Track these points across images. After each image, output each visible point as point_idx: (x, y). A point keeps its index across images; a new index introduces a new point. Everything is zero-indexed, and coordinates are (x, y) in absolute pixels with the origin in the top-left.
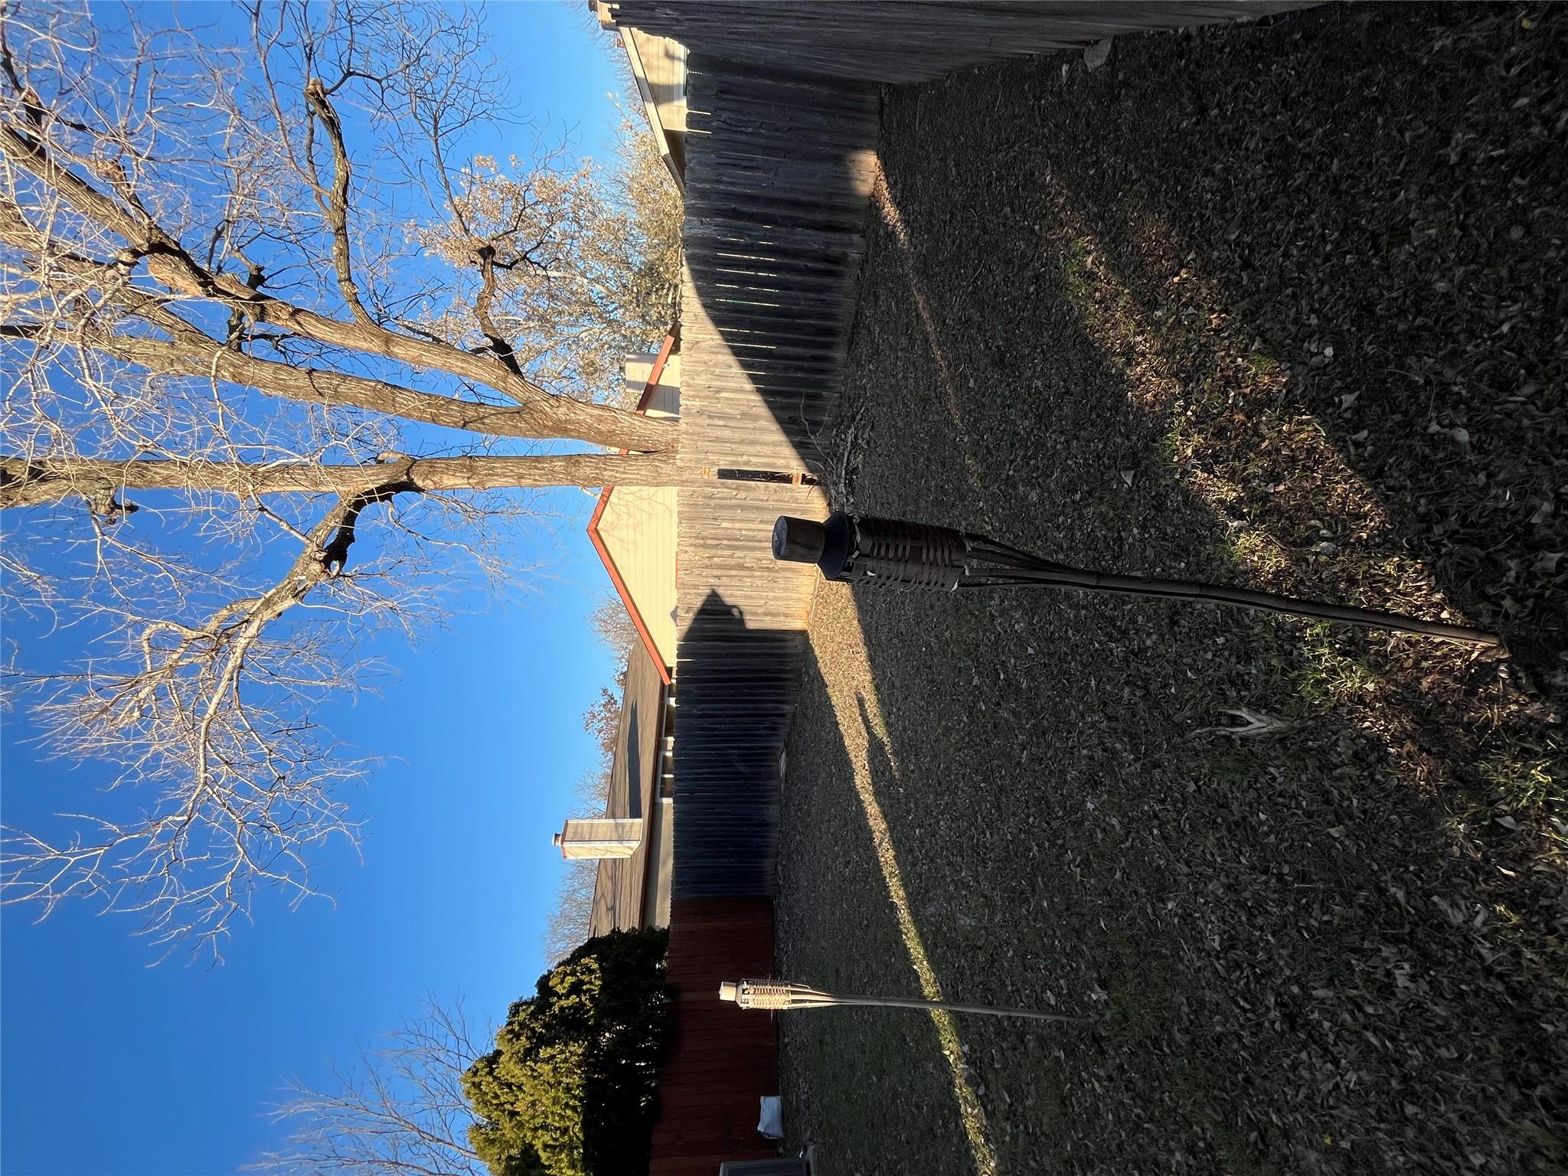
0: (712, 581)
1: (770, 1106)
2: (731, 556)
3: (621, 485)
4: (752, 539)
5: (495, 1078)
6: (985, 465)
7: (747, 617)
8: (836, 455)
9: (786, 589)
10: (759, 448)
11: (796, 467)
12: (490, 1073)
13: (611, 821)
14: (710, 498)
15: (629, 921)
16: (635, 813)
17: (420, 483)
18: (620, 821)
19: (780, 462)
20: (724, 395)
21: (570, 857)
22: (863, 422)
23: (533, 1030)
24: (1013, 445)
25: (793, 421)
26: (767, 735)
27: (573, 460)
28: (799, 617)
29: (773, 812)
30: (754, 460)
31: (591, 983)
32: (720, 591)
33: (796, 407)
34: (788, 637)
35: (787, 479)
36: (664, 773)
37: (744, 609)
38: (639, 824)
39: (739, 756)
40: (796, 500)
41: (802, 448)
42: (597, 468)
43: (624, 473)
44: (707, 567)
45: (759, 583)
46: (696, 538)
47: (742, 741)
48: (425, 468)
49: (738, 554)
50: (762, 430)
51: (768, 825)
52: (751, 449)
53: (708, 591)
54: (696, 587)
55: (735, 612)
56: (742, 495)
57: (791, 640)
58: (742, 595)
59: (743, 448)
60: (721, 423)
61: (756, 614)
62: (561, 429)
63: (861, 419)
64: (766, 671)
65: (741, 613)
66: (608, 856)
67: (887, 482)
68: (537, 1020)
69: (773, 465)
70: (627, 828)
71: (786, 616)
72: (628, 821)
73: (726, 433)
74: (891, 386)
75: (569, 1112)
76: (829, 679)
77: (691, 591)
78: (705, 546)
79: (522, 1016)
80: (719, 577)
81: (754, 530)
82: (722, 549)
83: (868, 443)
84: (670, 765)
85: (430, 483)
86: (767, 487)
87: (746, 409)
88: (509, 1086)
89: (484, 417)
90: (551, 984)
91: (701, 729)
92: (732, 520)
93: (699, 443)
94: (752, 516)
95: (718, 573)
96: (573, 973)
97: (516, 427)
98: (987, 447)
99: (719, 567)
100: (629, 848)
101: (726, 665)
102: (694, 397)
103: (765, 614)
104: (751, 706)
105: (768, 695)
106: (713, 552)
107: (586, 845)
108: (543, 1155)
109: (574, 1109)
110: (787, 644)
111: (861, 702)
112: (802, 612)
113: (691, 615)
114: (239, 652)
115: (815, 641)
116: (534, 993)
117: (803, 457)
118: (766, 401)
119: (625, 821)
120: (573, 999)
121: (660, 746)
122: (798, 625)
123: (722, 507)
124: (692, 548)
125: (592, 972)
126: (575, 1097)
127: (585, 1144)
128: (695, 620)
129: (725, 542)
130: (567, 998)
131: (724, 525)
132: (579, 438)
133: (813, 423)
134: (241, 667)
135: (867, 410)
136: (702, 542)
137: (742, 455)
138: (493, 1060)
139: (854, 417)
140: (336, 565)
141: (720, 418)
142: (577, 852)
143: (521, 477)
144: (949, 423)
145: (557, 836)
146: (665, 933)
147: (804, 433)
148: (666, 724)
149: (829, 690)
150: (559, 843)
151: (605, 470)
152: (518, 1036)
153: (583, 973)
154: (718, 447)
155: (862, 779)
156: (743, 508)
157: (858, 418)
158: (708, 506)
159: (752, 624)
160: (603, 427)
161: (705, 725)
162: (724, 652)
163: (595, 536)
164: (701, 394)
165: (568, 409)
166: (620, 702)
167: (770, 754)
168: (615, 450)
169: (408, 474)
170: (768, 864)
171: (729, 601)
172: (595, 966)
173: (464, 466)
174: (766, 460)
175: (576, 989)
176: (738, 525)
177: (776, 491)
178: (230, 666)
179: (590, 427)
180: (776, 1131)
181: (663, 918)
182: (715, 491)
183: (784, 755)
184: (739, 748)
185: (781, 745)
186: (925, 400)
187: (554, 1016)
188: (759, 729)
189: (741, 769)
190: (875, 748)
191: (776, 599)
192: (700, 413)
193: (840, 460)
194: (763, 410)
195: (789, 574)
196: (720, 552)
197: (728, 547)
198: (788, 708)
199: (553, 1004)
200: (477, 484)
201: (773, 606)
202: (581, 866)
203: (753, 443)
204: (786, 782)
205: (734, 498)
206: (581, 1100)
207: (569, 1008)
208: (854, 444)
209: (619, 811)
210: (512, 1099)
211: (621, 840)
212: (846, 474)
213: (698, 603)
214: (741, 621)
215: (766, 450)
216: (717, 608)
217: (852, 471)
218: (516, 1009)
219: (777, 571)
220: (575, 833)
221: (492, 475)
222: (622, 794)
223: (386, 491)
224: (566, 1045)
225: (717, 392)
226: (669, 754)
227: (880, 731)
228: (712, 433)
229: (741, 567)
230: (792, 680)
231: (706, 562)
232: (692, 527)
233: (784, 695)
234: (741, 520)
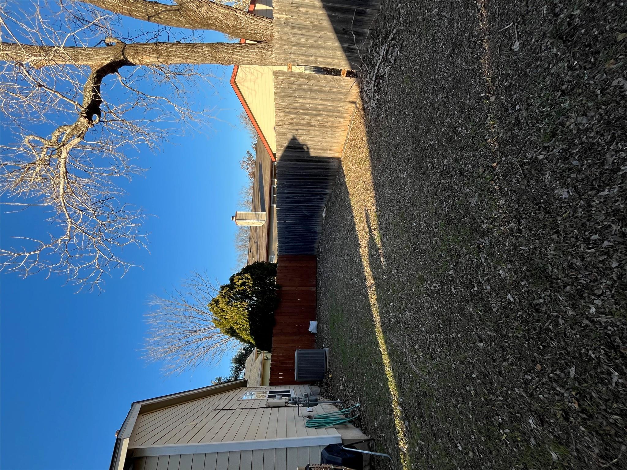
0: (293, 131)
1: (313, 326)
2: (304, 119)
3: (243, 64)
4: (316, 110)
5: (218, 308)
6: (509, 134)
7: (311, 151)
8: (370, 63)
9: (332, 137)
10: (322, 51)
11: (345, 66)
12: (217, 306)
13: (254, 213)
14: (292, 84)
15: (262, 258)
16: (263, 210)
17: (131, 60)
18: (257, 213)
19: (335, 61)
20: (301, 9)
21: (239, 225)
22: (394, 42)
23: (229, 296)
25: (345, 32)
26: (318, 202)
27: (215, 46)
28: (337, 151)
29: (319, 229)
30: (319, 60)
31: (248, 282)
32: (298, 137)
33: (347, 21)
34: (331, 160)
35: (337, 72)
36: (274, 194)
37: (309, 146)
38: (265, 214)
39: (305, 209)
40: (341, 87)
41: (348, 51)
42: (228, 53)
43: (244, 57)
44: (291, 124)
45: (318, 133)
46: (285, 108)
47: (308, 203)
48: (132, 51)
49: (308, 117)
50: (325, 38)
51: (317, 233)
52: (317, 52)
53: (291, 137)
54: (285, 134)
55: (305, 147)
56: (311, 83)
57: (332, 162)
58: (309, 140)
59: (313, 51)
60: (299, 32)
61: (316, 149)
62: (205, 23)
63: (392, 39)
64: (320, 176)
65: (308, 148)
66: (253, 225)
67: (406, 97)
68: (230, 292)
69: (330, 64)
70: (260, 216)
71: (331, 150)
72: (260, 213)
73: (303, 40)
74: (424, 19)
75: (244, 321)
76: (351, 191)
77: (283, 137)
78: (289, 113)
79: (225, 291)
80: (297, 130)
81: (317, 104)
82: (299, 115)
83: (395, 60)
84: (276, 200)
85: (137, 61)
86: (326, 78)
87: (315, 22)
88: (224, 311)
89: (159, 13)
90: (234, 281)
92: (305, 98)
93: (286, 47)
94: (315, 96)
95: (297, 127)
96: (242, 279)
97: (179, 21)
98: (517, 119)
99: (297, 124)
100: (262, 222)
101: (300, 172)
102: (283, 11)
103: (320, 149)
104: (311, 190)
105: (320, 185)
106: (294, 116)
107: (244, 221)
108: (237, 331)
109: (246, 321)
110: (330, 164)
111: (367, 217)
112: (339, 149)
113: (283, 149)
114: (62, 165)
115: (345, 166)
116: (229, 282)
117: (349, 59)
118: (330, 16)
119: (259, 213)
120: (243, 288)
121: (272, 183)
122: (336, 155)
123: (299, 90)
124: (282, 114)
125: (249, 279)
126: (246, 317)
127: (250, 330)
128: (285, 151)
129: (301, 111)
130: (241, 287)
131: (300, 101)
132: (217, 30)
133: (358, 34)
135: (398, 31)
136: (288, 110)
137: (312, 56)
138: (217, 302)
139: (387, 35)
140: (96, 117)
141: (299, 28)
142: (240, 223)
143: (187, 58)
144: (477, 75)
145: (233, 217)
146: (275, 265)
147: (351, 41)
149: (350, 197)
150: (234, 220)
151: (233, 54)
152: (224, 297)
153: (245, 279)
154: (297, 50)
155: (364, 251)
156: (311, 91)
157: (391, 36)
158: (291, 89)
159: (313, 153)
160: (230, 23)
162: (299, 167)
163: (234, 86)
164: (287, 9)
165: (207, 8)
167: (319, 208)
168: (237, 40)
169: (123, 54)
170: (316, 245)
171: (302, 142)
172: (250, 277)
173: (153, 50)
174: (326, 60)
175: (243, 284)
176: (308, 101)
177: (331, 81)
179: (222, 23)
180: (315, 331)
181: (275, 261)
182: (295, 79)
183: (325, 210)
184: (305, 206)
185: (324, 205)
186: (456, 45)
187: (236, 291)
188: (314, 199)
189: (306, 213)
190: (372, 246)
191: (326, 142)
192: (286, 24)
193: (373, 67)
194: (326, 23)
195: (333, 130)
196: (298, 117)
197: (303, 114)
198: (328, 191)
199: (235, 288)
200: (163, 61)
201: (324, 145)
202: (242, 228)
203: (319, 47)
204: (325, 220)
205: (306, 84)
206: (248, 318)
207: (242, 290)
208: (385, 58)
209: (257, 207)
210: (225, 315)
211: (258, 220)
212: (376, 79)
213: (286, 143)
214: (308, 153)
215: (327, 53)
216: (296, 146)
217: (380, 77)
218: (223, 288)
219: (328, 128)
220: (240, 216)
221: (170, 56)
222: (257, 200)
223: (112, 68)
224: (241, 302)
225: (297, 7)
226: (275, 187)
227: (377, 240)
228: (295, 40)
229: (309, 125)
230: (332, 179)
231: (291, 121)
232: (282, 102)
233: (327, 186)
234: (310, 98)
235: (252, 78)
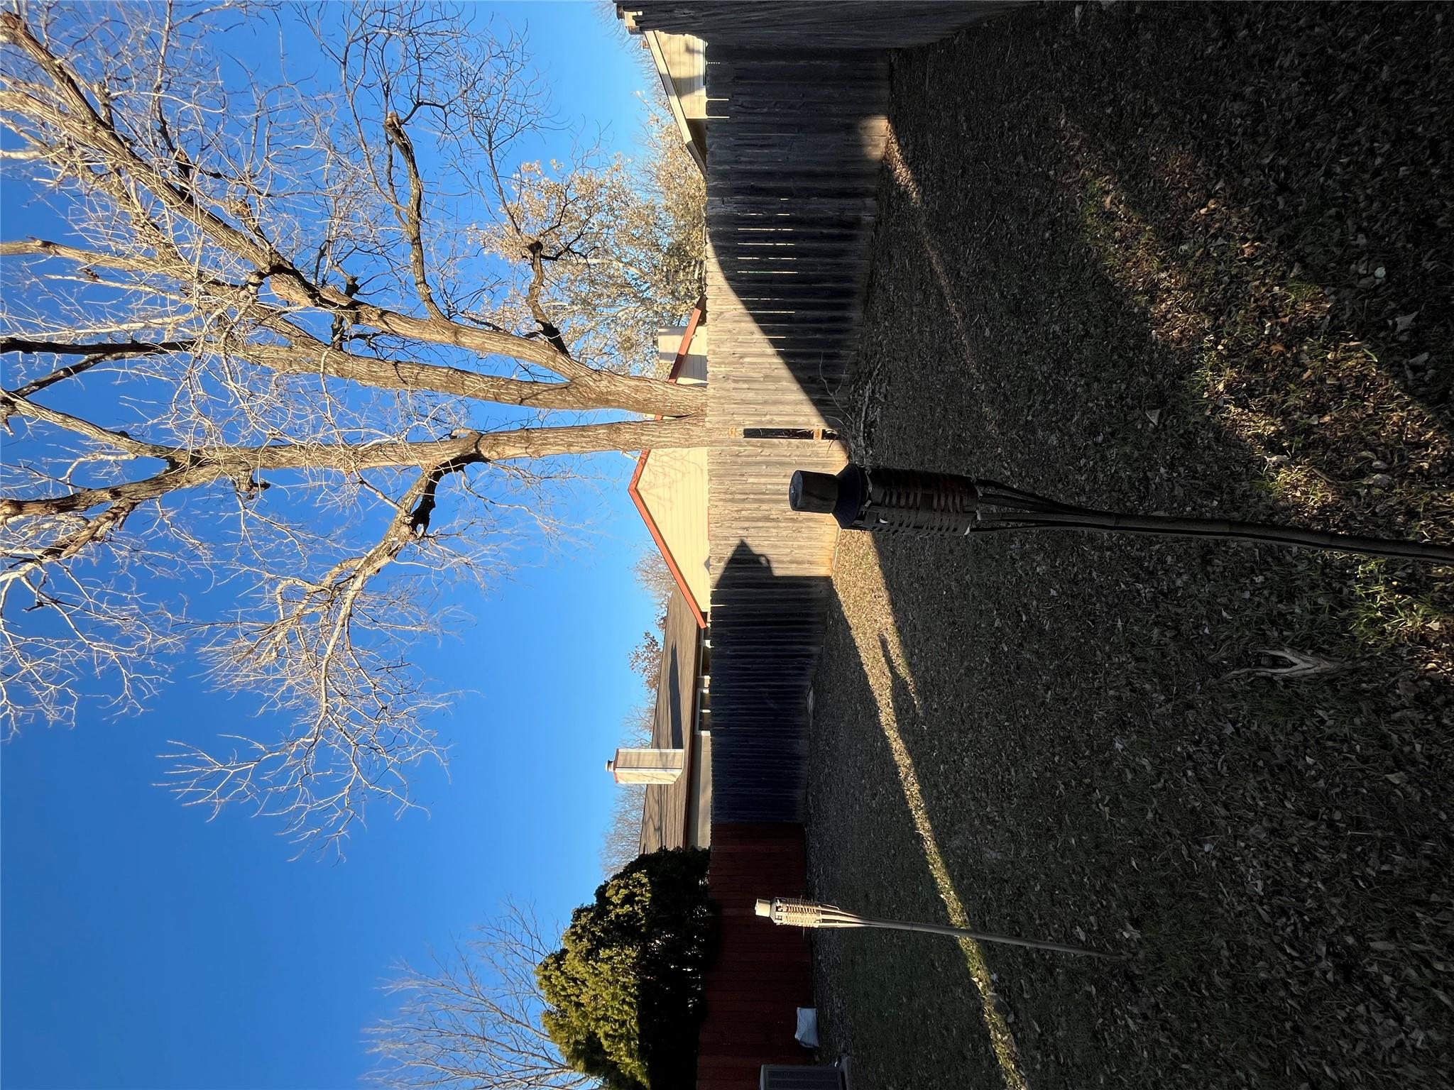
0: (740, 532)
1: (806, 1018)
2: (758, 509)
3: (656, 448)
4: (777, 493)
5: (563, 973)
6: (1002, 411)
7: (774, 565)
8: (854, 411)
9: (810, 539)
10: (781, 407)
11: (816, 423)
12: (558, 968)
13: (656, 751)
14: (737, 455)
15: (674, 841)
16: (677, 744)
17: (486, 454)
18: (663, 751)
19: (801, 419)
20: (747, 360)
21: (621, 782)
22: (880, 377)
23: (593, 933)
24: (1031, 391)
25: (813, 380)
26: (795, 675)
27: (614, 427)
28: (823, 564)
29: (802, 746)
30: (777, 419)
31: (642, 895)
32: (749, 541)
33: (815, 367)
34: (813, 583)
35: (808, 435)
36: (702, 708)
37: (770, 557)
38: (681, 755)
39: (770, 693)
40: (817, 455)
41: (822, 405)
42: (635, 434)
43: (659, 437)
44: (736, 519)
45: (784, 533)
46: (725, 493)
47: (772, 680)
48: (490, 441)
49: (764, 506)
50: (784, 391)
51: (799, 758)
52: (774, 409)
53: (737, 542)
54: (726, 538)
55: (763, 560)
56: (767, 452)
57: (816, 586)
58: (768, 546)
59: (767, 408)
60: (746, 386)
61: (782, 562)
62: (604, 400)
63: (878, 375)
64: (791, 615)
65: (768, 561)
66: (655, 782)
67: (905, 434)
68: (596, 924)
69: (794, 423)
70: (670, 758)
71: (810, 563)
72: (671, 751)
73: (751, 396)
74: (906, 341)
75: (626, 1008)
76: (852, 622)
77: (722, 542)
78: (732, 501)
79: (583, 920)
80: (747, 529)
81: (778, 484)
82: (749, 503)
83: (885, 397)
84: (707, 701)
85: (494, 453)
86: (790, 443)
87: (768, 372)
88: (575, 980)
89: (538, 394)
90: (607, 895)
91: (735, 669)
92: (759, 475)
93: (726, 406)
94: (775, 470)
95: (746, 524)
96: (626, 887)
97: (565, 401)
98: (1004, 394)
99: (747, 519)
100: (673, 775)
101: (755, 610)
102: (720, 364)
103: (791, 562)
104: (779, 647)
105: (795, 637)
106: (741, 506)
107: (634, 771)
108: (605, 1043)
109: (630, 1004)
110: (811, 590)
111: (884, 643)
112: (826, 559)
113: (722, 564)
114: (348, 602)
115: (838, 587)
116: (594, 901)
117: (823, 414)
118: (787, 364)
119: (668, 751)
120: (627, 908)
121: (698, 684)
122: (822, 571)
123: (748, 464)
124: (721, 503)
125: (643, 885)
126: (631, 995)
127: (640, 1036)
128: (727, 569)
129: (752, 496)
130: (622, 906)
131: (751, 480)
132: (619, 407)
133: (831, 381)
134: (351, 615)
135: (883, 365)
136: (730, 497)
137: (765, 415)
138: (560, 957)
139: (871, 373)
140: (421, 527)
141: (745, 381)
142: (627, 777)
143: (570, 445)
144: (964, 373)
145: (609, 763)
146: (706, 853)
147: (823, 391)
148: (702, 665)
149: (853, 632)
150: (611, 770)
151: (643, 434)
152: (580, 938)
153: (635, 887)
154: (743, 408)
155: (886, 716)
156: (768, 464)
157: (875, 374)
158: (735, 463)
159: (779, 571)
160: (640, 396)
161: (738, 665)
162: (753, 598)
163: (635, 495)
164: (727, 361)
165: (609, 382)
166: (661, 645)
167: (799, 692)
168: (651, 416)
169: (476, 447)
170: (799, 794)
171: (757, 551)
172: (645, 880)
173: (522, 438)
174: (787, 418)
175: (629, 899)
176: (763, 480)
177: (798, 447)
178: (342, 614)
179: (628, 397)
180: (812, 1040)
181: (704, 839)
182: (742, 449)
183: (811, 693)
184: (769, 686)
185: (809, 683)
186: (941, 353)
187: (611, 922)
188: (787, 669)
189: (772, 705)
190: (899, 688)
191: (800, 547)
192: (726, 378)
193: (859, 415)
194: (784, 372)
195: (811, 524)
196: (747, 506)
197: (755, 501)
198: (814, 649)
199: (610, 912)
200: (533, 453)
201: (798, 554)
202: (629, 788)
203: (775, 403)
204: (814, 718)
205: (760, 454)
206: (636, 997)
207: (624, 916)
208: (872, 398)
209: (663, 742)
210: (577, 992)
211: (665, 768)
212: (865, 428)
213: (728, 553)
214: (769, 569)
215: (788, 409)
216: (746, 557)
217: (870, 425)
218: (578, 913)
219: (801, 522)
220: (626, 760)
221: (546, 444)
222: (665, 726)
223: (460, 462)
224: (622, 948)
225: (741, 358)
226: (706, 691)
227: (903, 671)
228: (737, 396)
229: (767, 519)
230: (817, 623)
231: (735, 515)
232: (722, 484)
233: (810, 637)
234: (766, 476)
235: (667, 480)
